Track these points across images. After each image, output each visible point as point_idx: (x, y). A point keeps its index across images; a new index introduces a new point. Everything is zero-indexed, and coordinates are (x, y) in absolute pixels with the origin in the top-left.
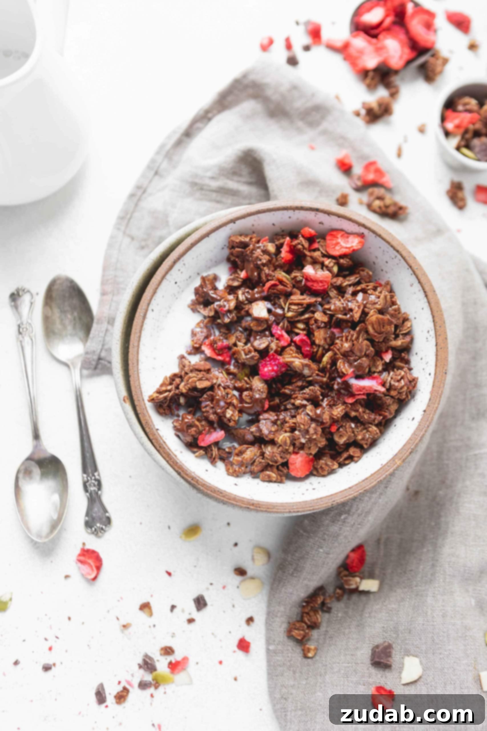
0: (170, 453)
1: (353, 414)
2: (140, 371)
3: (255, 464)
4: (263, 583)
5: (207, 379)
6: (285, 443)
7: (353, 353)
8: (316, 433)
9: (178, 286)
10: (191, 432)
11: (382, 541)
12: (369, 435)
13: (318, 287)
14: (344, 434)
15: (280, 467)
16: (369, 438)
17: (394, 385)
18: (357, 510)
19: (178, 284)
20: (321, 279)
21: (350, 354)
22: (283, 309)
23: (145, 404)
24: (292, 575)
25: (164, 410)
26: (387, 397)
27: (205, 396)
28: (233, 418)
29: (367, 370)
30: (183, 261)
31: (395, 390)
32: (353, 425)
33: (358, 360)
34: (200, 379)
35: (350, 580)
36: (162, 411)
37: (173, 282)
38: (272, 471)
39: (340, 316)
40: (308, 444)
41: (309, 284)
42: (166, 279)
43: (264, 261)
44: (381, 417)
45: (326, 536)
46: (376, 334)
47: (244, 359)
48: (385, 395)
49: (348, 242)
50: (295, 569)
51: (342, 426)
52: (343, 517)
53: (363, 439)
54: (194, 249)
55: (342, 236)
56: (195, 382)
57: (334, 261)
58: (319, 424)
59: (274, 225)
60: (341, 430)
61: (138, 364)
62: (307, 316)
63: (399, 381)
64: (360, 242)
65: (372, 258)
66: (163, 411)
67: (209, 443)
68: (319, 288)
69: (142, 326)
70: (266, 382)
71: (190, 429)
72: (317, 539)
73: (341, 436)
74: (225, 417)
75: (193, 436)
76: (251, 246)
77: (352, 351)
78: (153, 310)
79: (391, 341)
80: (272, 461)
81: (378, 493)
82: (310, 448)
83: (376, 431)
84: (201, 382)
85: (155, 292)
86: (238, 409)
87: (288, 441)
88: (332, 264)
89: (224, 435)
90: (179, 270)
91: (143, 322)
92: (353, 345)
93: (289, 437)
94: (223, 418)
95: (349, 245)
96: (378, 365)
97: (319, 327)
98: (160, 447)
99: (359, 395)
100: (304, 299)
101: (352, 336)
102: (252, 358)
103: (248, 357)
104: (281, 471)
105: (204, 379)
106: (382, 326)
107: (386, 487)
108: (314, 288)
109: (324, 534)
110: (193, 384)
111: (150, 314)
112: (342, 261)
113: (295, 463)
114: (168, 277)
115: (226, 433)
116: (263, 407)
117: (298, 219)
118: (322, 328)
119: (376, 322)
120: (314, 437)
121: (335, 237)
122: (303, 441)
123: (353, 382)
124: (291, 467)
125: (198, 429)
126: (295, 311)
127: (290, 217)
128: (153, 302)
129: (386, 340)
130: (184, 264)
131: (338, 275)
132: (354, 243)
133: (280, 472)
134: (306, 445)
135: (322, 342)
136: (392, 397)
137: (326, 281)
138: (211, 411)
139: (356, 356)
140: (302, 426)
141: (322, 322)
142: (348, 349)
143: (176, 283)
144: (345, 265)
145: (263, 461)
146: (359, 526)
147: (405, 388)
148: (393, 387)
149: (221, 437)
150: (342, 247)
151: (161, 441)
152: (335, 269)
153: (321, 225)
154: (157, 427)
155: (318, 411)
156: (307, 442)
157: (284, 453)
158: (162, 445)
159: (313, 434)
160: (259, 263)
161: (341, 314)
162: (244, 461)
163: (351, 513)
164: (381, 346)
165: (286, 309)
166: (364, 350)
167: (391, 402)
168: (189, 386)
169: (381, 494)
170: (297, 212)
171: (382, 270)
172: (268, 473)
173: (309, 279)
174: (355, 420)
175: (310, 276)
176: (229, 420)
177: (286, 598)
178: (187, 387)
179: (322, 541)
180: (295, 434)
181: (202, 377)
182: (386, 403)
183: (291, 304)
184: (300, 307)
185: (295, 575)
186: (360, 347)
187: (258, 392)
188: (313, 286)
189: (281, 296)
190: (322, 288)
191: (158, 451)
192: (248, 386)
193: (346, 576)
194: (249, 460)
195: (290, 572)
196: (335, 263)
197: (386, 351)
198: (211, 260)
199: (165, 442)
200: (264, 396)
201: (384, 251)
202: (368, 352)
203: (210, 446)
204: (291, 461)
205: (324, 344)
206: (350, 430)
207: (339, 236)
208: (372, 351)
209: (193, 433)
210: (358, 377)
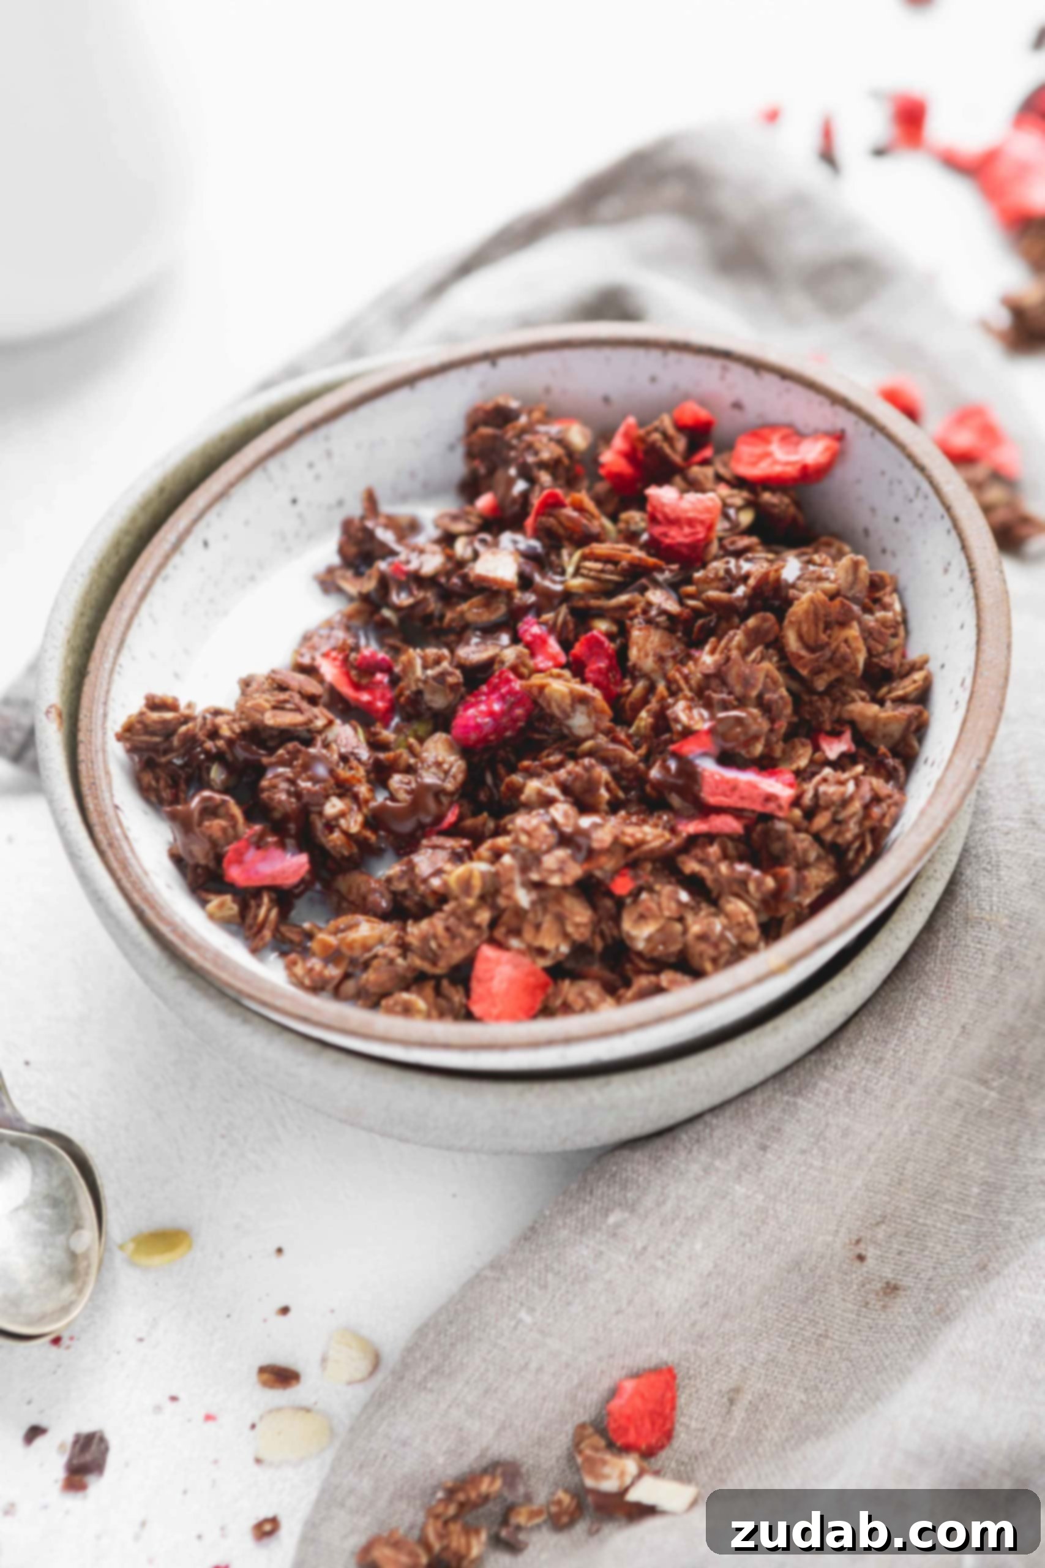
0: (133, 861)
1: (691, 866)
2: (117, 668)
3: (375, 963)
4: (332, 1433)
5: (298, 710)
6: (466, 885)
7: (724, 683)
8: (561, 871)
9: (300, 516)
10: (210, 827)
11: (746, 1398)
12: (725, 928)
13: (678, 536)
14: (649, 909)
15: (445, 983)
16: (722, 937)
17: (825, 793)
18: (659, 1204)
19: (301, 506)
20: (691, 515)
21: (715, 683)
22: (563, 573)
23: (104, 743)
24: (421, 1386)
25: (157, 780)
26: (802, 836)
27: (281, 751)
28: (343, 822)
29: (758, 749)
30: (327, 438)
31: (827, 808)
32: (684, 896)
33: (735, 708)
34: (278, 707)
35: (604, 1463)
36: (148, 778)
37: (284, 497)
38: (420, 993)
39: (713, 594)
40: (535, 912)
41: (658, 530)
42: (265, 470)
43: (545, 455)
44: (770, 883)
45: (550, 1276)
46: (803, 653)
47: (418, 680)
48: (798, 829)
49: (796, 452)
50: (436, 1371)
51: (651, 890)
52: (612, 1219)
53: (703, 937)
54: (365, 411)
55: (784, 439)
56: (262, 712)
57: (745, 494)
58: (582, 855)
59: (606, 400)
60: (644, 896)
61: (119, 650)
62: (623, 598)
63: (842, 783)
64: (827, 449)
65: (862, 518)
66: (154, 783)
67: (256, 882)
68: (680, 539)
69: (162, 566)
70: (465, 750)
71: (209, 820)
72: (522, 1282)
73: (642, 917)
74: (321, 814)
75: (214, 844)
76: (523, 420)
77: (718, 677)
78: (206, 544)
79: (853, 701)
80: (424, 957)
81: (734, 1160)
82: (538, 927)
83: (745, 915)
84: (279, 713)
85: (223, 495)
86: (365, 810)
87: (477, 883)
88: (738, 501)
89: (306, 867)
90: (311, 465)
91: (167, 558)
92: (728, 659)
93: (483, 875)
94: (314, 817)
95: (793, 458)
96: (799, 757)
97: (650, 622)
98: (111, 845)
99: (719, 810)
100: (629, 551)
101: (731, 640)
102: (441, 678)
103: (430, 672)
104: (448, 999)
105: (289, 706)
106: (821, 626)
107: (764, 1148)
108: (668, 541)
109: (548, 1268)
110: (258, 716)
111: (192, 545)
112: (767, 497)
113: (491, 979)
114: (273, 465)
115: (312, 861)
116: (440, 818)
117: (675, 387)
118: (657, 626)
119: (807, 612)
120: (555, 880)
121: (767, 441)
122: (523, 898)
123: (708, 766)
124: (477, 988)
125: (234, 826)
126: (592, 574)
127: (653, 379)
128: (211, 516)
129: (836, 692)
130: (329, 454)
131: (749, 531)
132: (812, 453)
133: (442, 1002)
134: (531, 916)
135: (649, 664)
136: (817, 837)
137: (702, 522)
138: (284, 785)
139: (730, 693)
140: (524, 839)
141: (663, 612)
142: (711, 670)
143: (294, 501)
144: (776, 511)
145: (400, 961)
146: (659, 1264)
147: (857, 806)
148: (822, 802)
149: (295, 872)
150: (776, 462)
151: (118, 831)
152: (746, 518)
153: (736, 413)
154: (117, 801)
155: (586, 822)
156: (533, 903)
157: (459, 919)
158: (117, 839)
159: (552, 872)
160: (530, 459)
161: (717, 589)
162: (345, 950)
163: (641, 1211)
164: (819, 704)
165: (570, 570)
166: (760, 686)
167: (812, 855)
168: (244, 724)
169: (744, 1166)
170: (673, 356)
171: (884, 551)
172: (405, 996)
173: (659, 516)
174: (695, 885)
175: (663, 505)
176: (331, 825)
177: (385, 1457)
178: (237, 728)
179: (536, 1290)
180: (502, 865)
181: (286, 701)
182: (794, 848)
183: (584, 558)
184: (610, 567)
185: (429, 1385)
186: (747, 671)
187: (434, 769)
188: (665, 535)
189: (566, 543)
190: (687, 540)
191: (102, 854)
192: (412, 761)
193: (596, 1449)
194: (357, 946)
195: (418, 1378)
196: (749, 504)
197: (836, 734)
198: (413, 475)
199: (127, 838)
200: (450, 786)
201: (891, 483)
202: (768, 696)
203: (257, 893)
204: (480, 968)
205: (653, 671)
206: (673, 905)
207: (776, 438)
208: (782, 697)
209: (217, 834)
210: (726, 759)
